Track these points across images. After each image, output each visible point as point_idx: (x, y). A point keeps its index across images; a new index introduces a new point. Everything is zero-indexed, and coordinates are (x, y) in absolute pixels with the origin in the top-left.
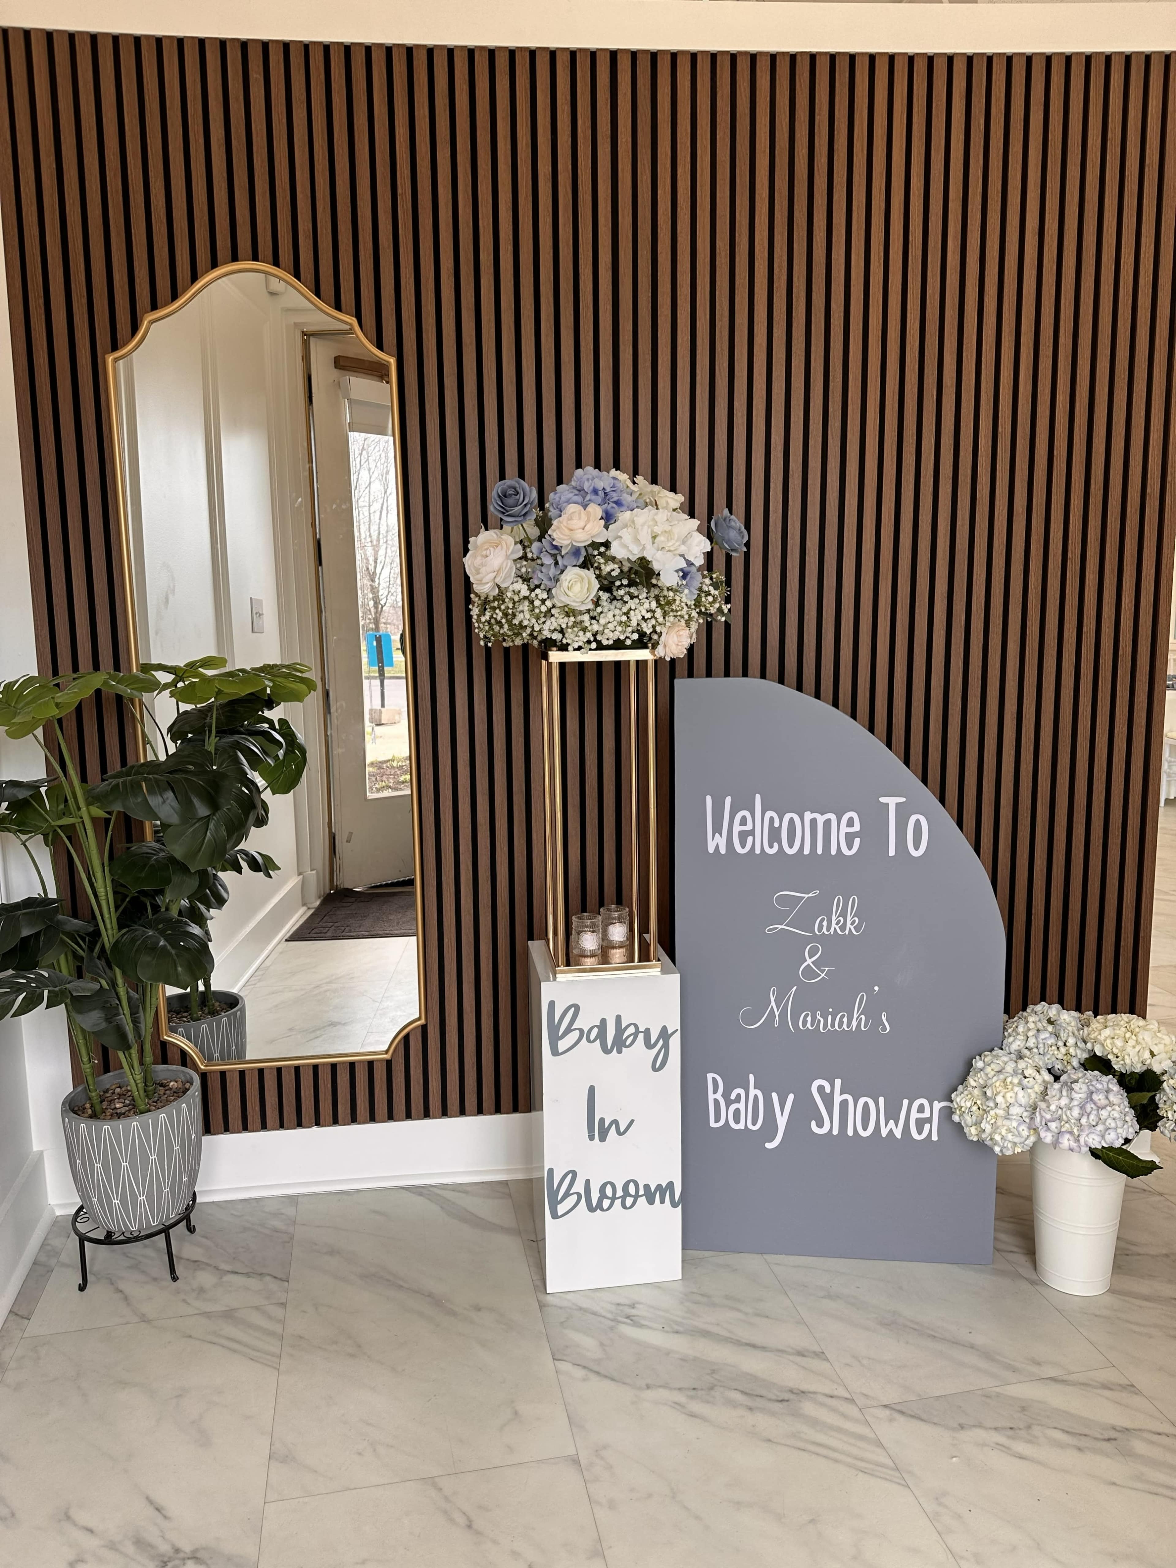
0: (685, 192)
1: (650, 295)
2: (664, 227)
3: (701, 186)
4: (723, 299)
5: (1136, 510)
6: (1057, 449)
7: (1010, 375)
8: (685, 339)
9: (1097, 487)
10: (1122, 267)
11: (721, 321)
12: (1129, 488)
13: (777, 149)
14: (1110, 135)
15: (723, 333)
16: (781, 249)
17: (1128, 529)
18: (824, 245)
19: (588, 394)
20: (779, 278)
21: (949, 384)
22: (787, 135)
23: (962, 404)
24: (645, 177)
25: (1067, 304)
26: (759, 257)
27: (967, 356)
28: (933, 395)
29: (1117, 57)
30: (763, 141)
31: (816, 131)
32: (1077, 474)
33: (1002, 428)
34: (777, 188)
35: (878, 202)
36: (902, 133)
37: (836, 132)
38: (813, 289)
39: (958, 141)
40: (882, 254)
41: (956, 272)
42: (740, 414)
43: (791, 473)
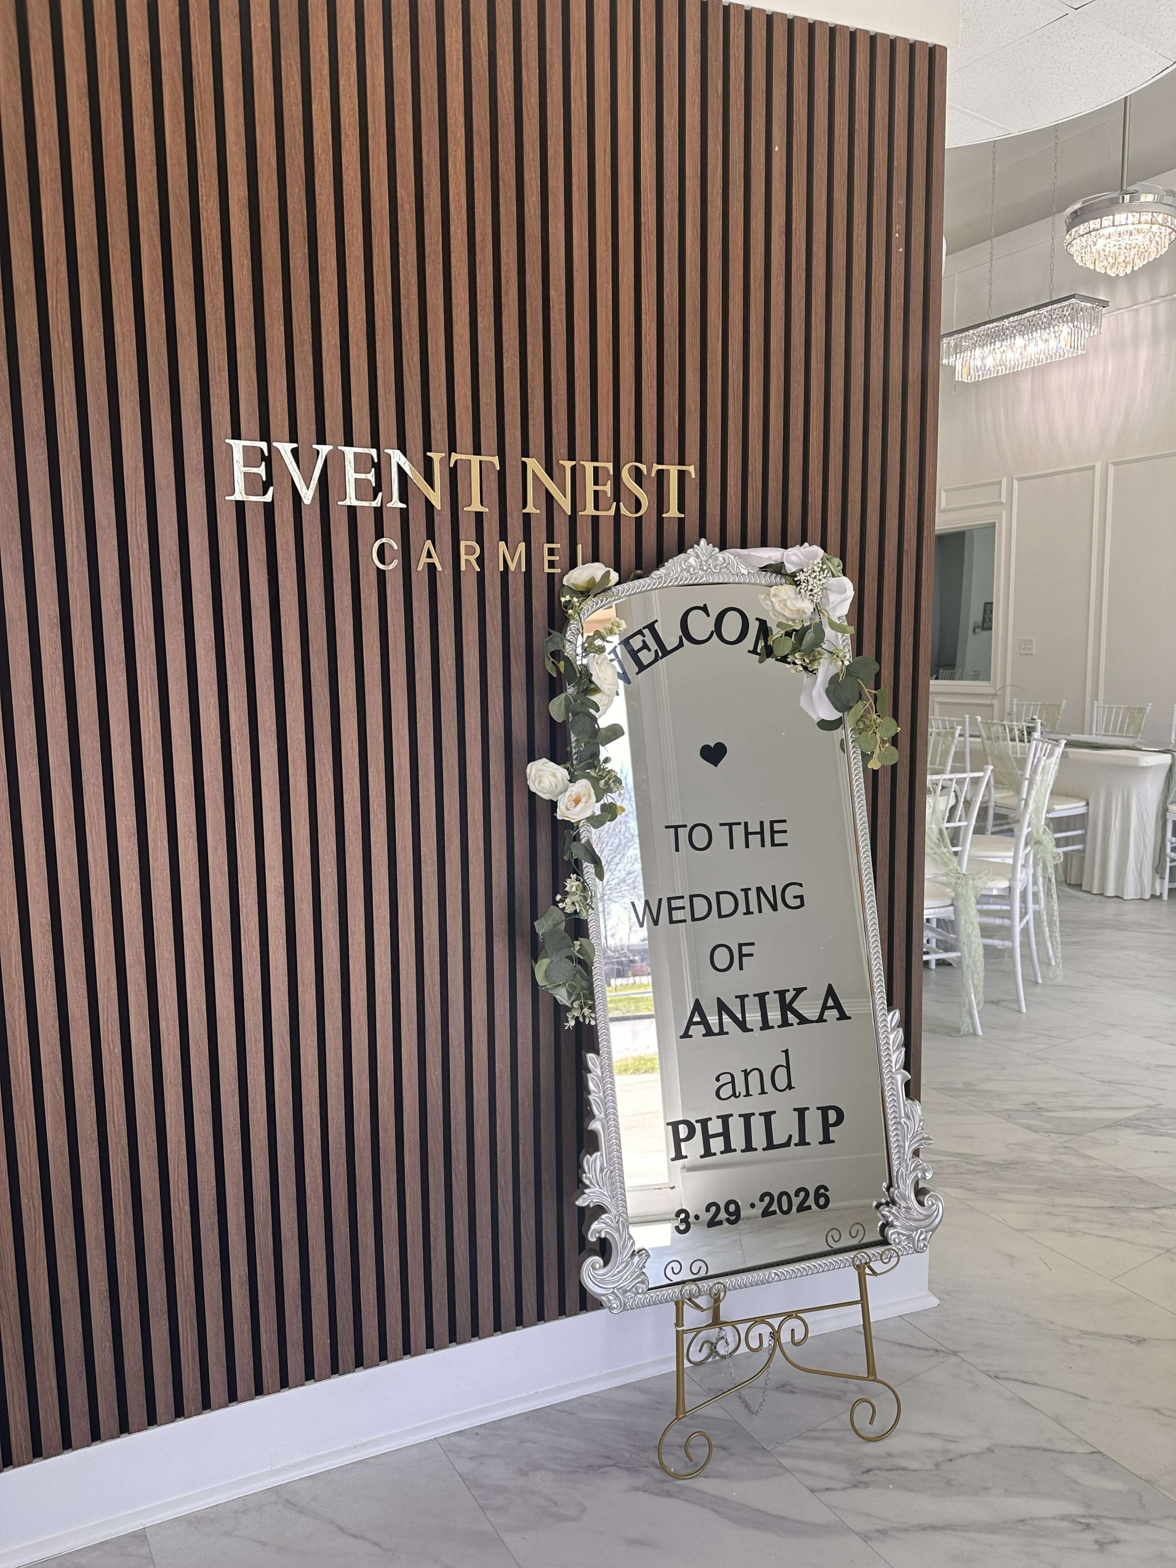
0: (351, 113)
1: (307, 251)
2: (323, 158)
3: (373, 109)
4: (409, 269)
5: (893, 569)
6: (812, 494)
7: (760, 402)
8: (359, 317)
9: (854, 542)
10: (873, 284)
11: (408, 298)
12: (886, 543)
13: (473, 75)
14: (857, 127)
15: (411, 315)
16: (484, 209)
17: (885, 591)
18: (538, 212)
19: (220, 382)
20: (483, 250)
21: (693, 409)
22: (486, 58)
23: (708, 434)
24: (293, 83)
25: (818, 321)
26: (455, 218)
27: (712, 374)
28: (674, 423)
29: (862, 36)
30: (455, 61)
31: (523, 61)
32: (833, 526)
33: (752, 466)
34: (475, 128)
35: (602, 166)
36: (628, 85)
37: (548, 67)
38: (527, 269)
39: (694, 105)
40: (610, 234)
41: (696, 268)
42: (438, 427)
43: (508, 510)
